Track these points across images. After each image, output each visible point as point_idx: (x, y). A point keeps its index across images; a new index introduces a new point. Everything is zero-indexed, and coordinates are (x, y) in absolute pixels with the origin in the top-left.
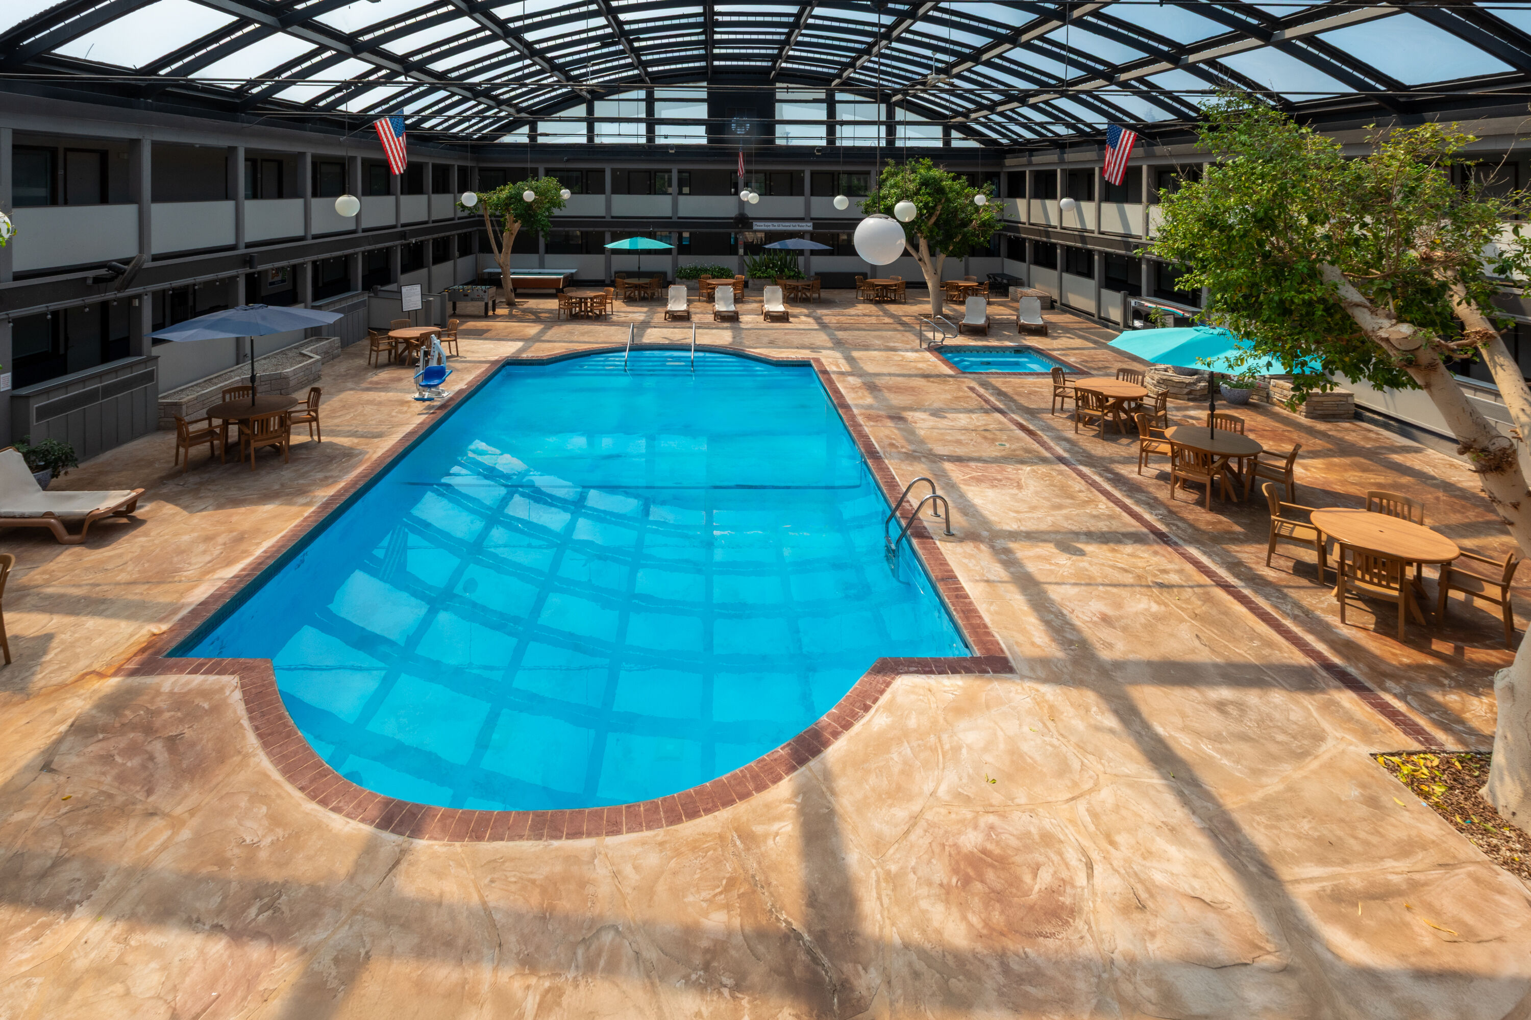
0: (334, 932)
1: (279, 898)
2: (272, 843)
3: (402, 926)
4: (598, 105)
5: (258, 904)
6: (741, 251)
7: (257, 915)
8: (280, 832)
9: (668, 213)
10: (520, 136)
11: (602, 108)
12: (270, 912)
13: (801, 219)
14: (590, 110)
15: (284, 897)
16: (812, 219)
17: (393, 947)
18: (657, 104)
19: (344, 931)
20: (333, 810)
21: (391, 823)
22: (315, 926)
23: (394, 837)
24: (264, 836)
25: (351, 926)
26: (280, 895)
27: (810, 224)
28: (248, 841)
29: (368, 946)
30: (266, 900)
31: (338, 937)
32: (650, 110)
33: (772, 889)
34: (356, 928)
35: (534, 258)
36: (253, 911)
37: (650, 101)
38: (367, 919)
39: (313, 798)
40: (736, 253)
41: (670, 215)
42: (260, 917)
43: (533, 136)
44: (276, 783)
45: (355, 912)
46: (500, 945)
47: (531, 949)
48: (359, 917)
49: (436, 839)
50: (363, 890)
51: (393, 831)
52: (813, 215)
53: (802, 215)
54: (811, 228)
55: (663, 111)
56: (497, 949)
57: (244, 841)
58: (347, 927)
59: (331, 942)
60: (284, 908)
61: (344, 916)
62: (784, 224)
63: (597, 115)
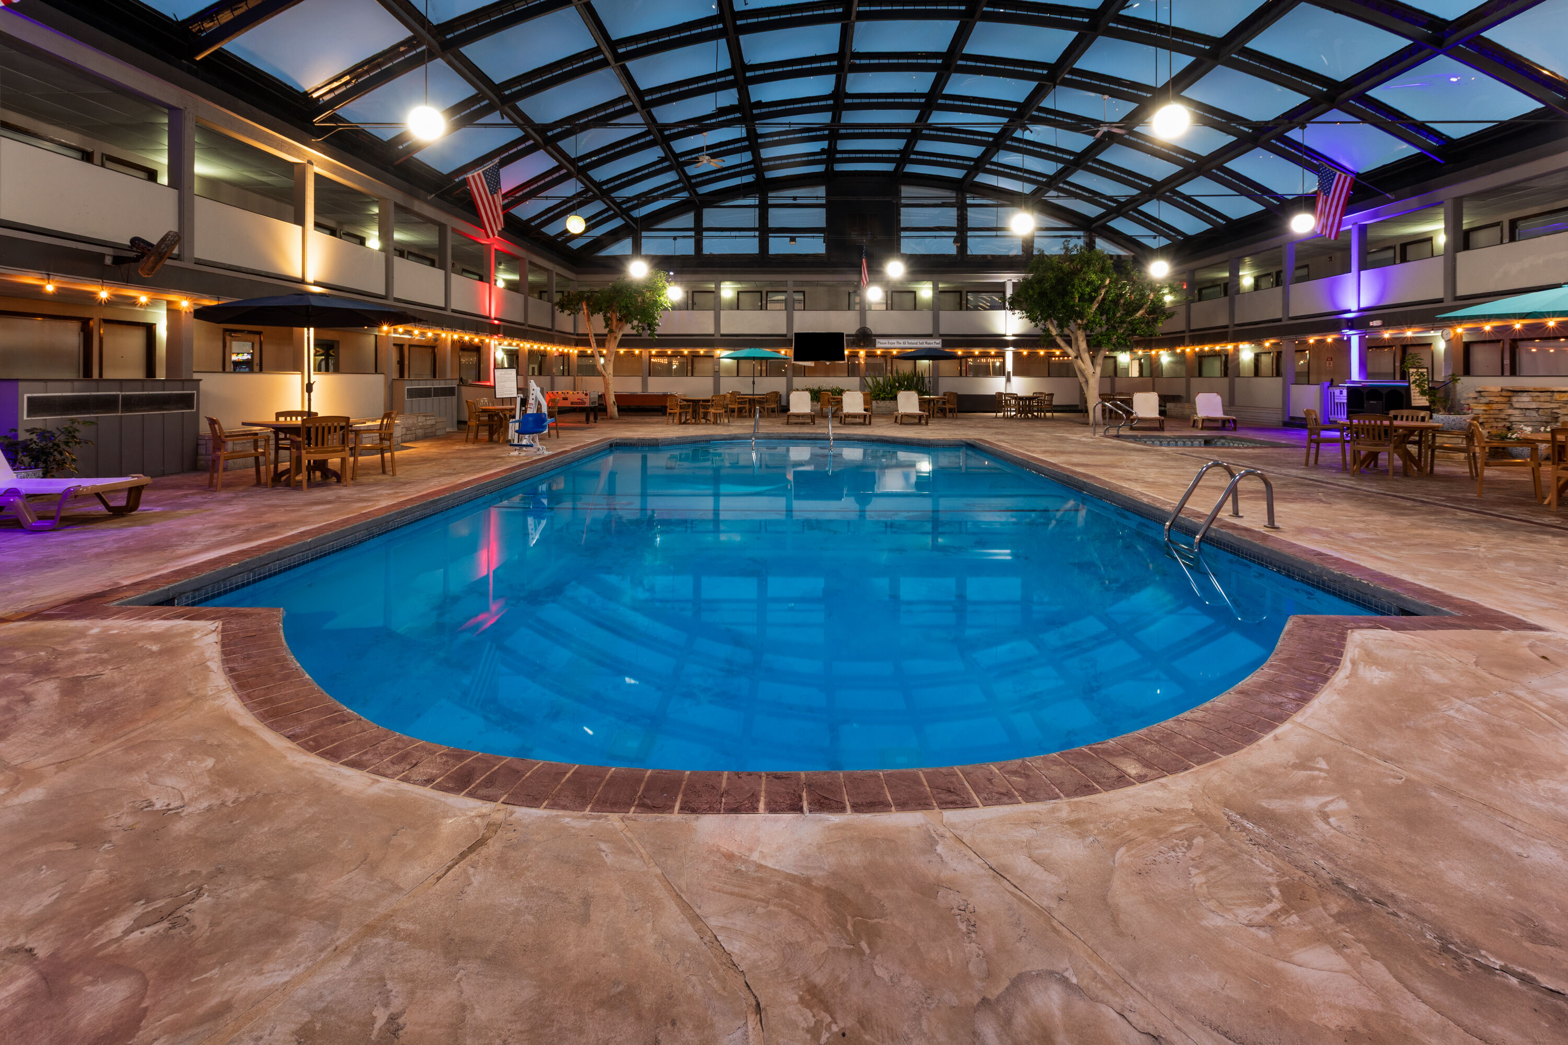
0: (311, 972)
1: (192, 900)
2: (210, 809)
3: (489, 961)
4: (706, 212)
5: (139, 909)
7: (127, 932)
8: (230, 794)
9: (782, 331)
10: (622, 247)
11: (711, 216)
12: (165, 924)
13: (929, 336)
14: (698, 219)
15: (205, 899)
16: (941, 335)
17: (463, 1008)
18: (771, 211)
19: (339, 968)
20: (353, 764)
21: (469, 783)
22: (266, 955)
23: (472, 803)
24: (194, 799)
25: (357, 959)
26: (199, 894)
27: (939, 341)
28: (158, 806)
29: (397, 1003)
30: (160, 903)
31: (319, 980)
32: (763, 218)
33: (1408, 907)
34: (369, 963)
36: (120, 925)
37: (764, 208)
38: (398, 945)
39: (311, 749)
41: (784, 332)
42: (137, 934)
43: (637, 245)
44: (245, 730)
45: (371, 930)
46: (758, 1009)
47: (846, 1022)
48: (380, 941)
49: (564, 808)
50: (397, 889)
51: (471, 795)
52: (941, 332)
53: (930, 332)
54: (940, 346)
55: (777, 218)
56: (752, 1020)
57: (151, 804)
58: (346, 961)
59: (301, 992)
60: (197, 919)
61: (342, 937)
62: (910, 341)
63: (706, 224)
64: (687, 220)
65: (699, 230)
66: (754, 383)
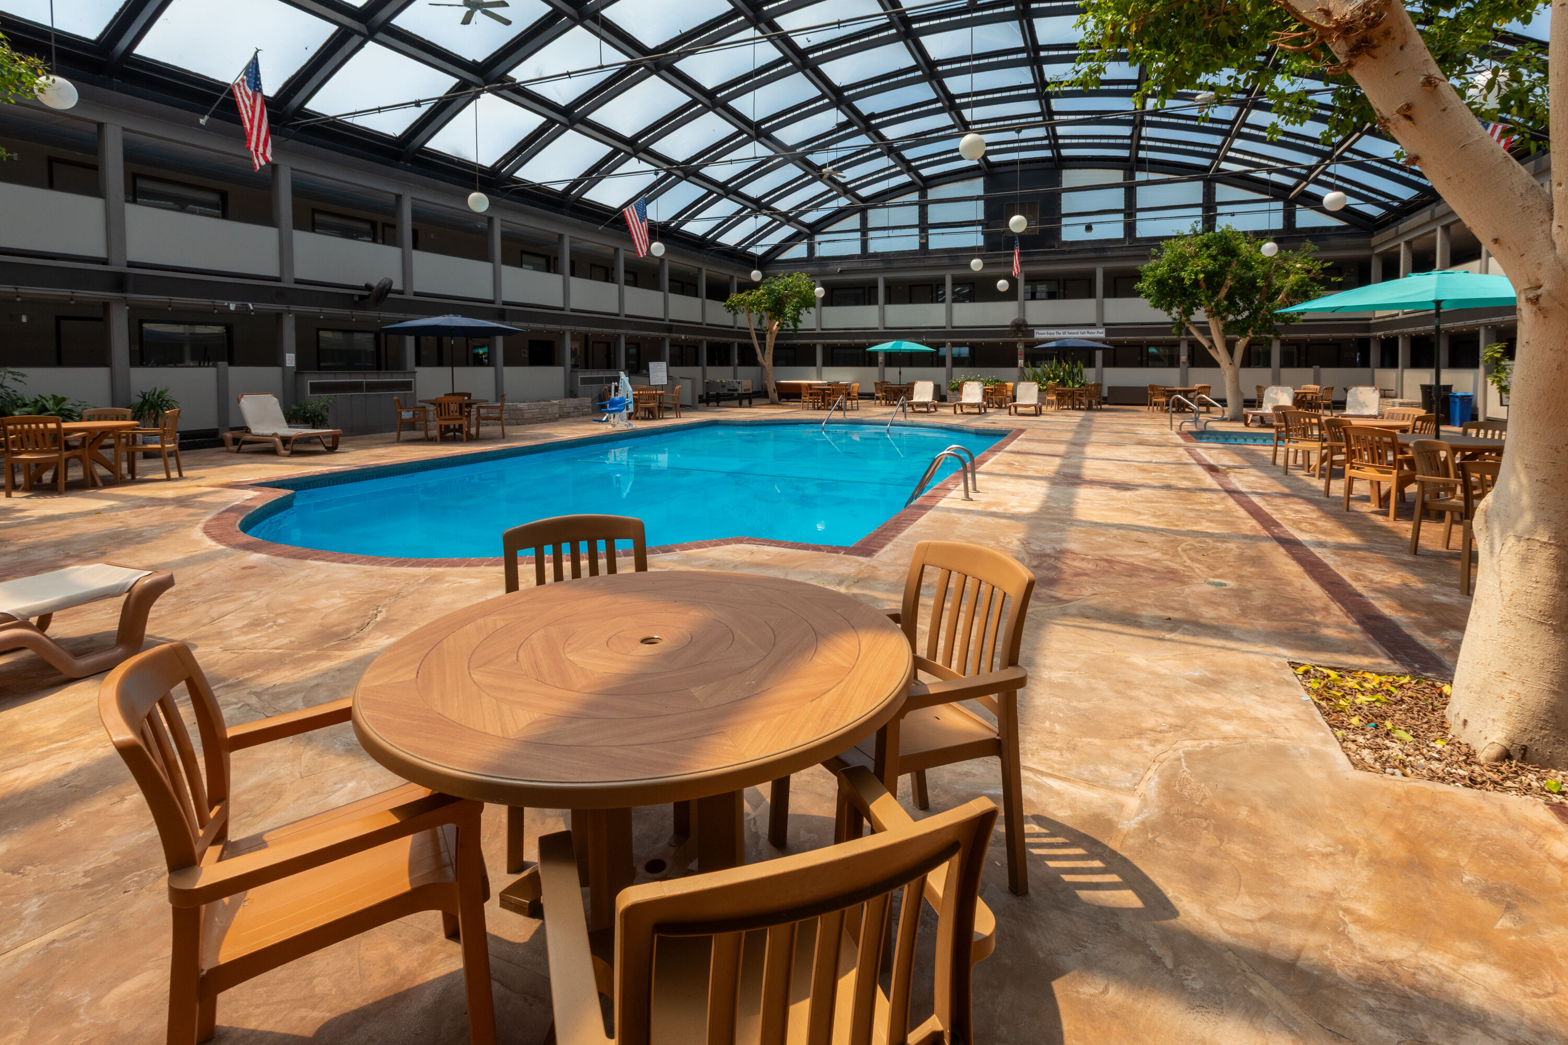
4: (871, 213)
6: (1021, 362)
9: (942, 323)
10: (799, 251)
11: (876, 217)
13: (1092, 325)
14: (864, 220)
16: (1105, 325)
18: (929, 207)
27: (1103, 330)
32: (923, 215)
35: (812, 370)
37: (923, 204)
40: (1015, 365)
41: (944, 324)
43: (811, 249)
52: (1107, 321)
53: (1092, 320)
54: (1103, 335)
55: (936, 214)
62: (1070, 331)
63: (871, 225)
64: (854, 221)
65: (864, 229)
66: (900, 373)
